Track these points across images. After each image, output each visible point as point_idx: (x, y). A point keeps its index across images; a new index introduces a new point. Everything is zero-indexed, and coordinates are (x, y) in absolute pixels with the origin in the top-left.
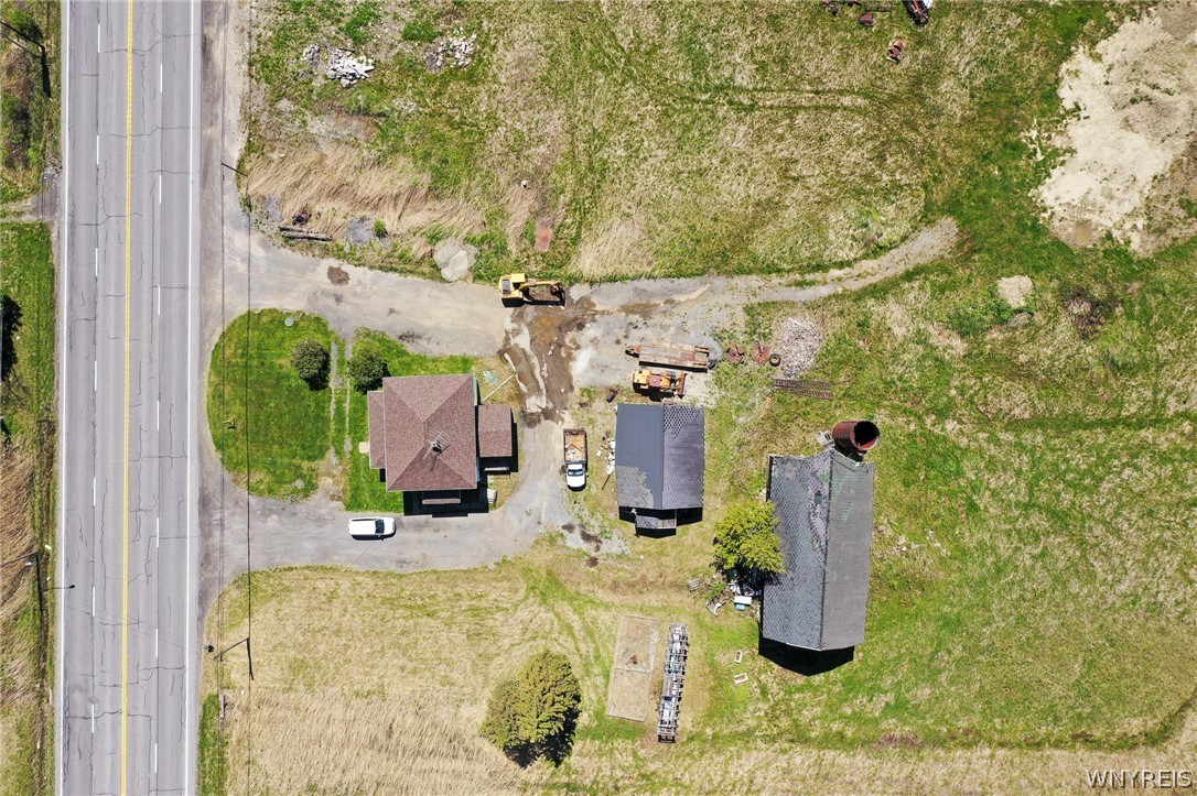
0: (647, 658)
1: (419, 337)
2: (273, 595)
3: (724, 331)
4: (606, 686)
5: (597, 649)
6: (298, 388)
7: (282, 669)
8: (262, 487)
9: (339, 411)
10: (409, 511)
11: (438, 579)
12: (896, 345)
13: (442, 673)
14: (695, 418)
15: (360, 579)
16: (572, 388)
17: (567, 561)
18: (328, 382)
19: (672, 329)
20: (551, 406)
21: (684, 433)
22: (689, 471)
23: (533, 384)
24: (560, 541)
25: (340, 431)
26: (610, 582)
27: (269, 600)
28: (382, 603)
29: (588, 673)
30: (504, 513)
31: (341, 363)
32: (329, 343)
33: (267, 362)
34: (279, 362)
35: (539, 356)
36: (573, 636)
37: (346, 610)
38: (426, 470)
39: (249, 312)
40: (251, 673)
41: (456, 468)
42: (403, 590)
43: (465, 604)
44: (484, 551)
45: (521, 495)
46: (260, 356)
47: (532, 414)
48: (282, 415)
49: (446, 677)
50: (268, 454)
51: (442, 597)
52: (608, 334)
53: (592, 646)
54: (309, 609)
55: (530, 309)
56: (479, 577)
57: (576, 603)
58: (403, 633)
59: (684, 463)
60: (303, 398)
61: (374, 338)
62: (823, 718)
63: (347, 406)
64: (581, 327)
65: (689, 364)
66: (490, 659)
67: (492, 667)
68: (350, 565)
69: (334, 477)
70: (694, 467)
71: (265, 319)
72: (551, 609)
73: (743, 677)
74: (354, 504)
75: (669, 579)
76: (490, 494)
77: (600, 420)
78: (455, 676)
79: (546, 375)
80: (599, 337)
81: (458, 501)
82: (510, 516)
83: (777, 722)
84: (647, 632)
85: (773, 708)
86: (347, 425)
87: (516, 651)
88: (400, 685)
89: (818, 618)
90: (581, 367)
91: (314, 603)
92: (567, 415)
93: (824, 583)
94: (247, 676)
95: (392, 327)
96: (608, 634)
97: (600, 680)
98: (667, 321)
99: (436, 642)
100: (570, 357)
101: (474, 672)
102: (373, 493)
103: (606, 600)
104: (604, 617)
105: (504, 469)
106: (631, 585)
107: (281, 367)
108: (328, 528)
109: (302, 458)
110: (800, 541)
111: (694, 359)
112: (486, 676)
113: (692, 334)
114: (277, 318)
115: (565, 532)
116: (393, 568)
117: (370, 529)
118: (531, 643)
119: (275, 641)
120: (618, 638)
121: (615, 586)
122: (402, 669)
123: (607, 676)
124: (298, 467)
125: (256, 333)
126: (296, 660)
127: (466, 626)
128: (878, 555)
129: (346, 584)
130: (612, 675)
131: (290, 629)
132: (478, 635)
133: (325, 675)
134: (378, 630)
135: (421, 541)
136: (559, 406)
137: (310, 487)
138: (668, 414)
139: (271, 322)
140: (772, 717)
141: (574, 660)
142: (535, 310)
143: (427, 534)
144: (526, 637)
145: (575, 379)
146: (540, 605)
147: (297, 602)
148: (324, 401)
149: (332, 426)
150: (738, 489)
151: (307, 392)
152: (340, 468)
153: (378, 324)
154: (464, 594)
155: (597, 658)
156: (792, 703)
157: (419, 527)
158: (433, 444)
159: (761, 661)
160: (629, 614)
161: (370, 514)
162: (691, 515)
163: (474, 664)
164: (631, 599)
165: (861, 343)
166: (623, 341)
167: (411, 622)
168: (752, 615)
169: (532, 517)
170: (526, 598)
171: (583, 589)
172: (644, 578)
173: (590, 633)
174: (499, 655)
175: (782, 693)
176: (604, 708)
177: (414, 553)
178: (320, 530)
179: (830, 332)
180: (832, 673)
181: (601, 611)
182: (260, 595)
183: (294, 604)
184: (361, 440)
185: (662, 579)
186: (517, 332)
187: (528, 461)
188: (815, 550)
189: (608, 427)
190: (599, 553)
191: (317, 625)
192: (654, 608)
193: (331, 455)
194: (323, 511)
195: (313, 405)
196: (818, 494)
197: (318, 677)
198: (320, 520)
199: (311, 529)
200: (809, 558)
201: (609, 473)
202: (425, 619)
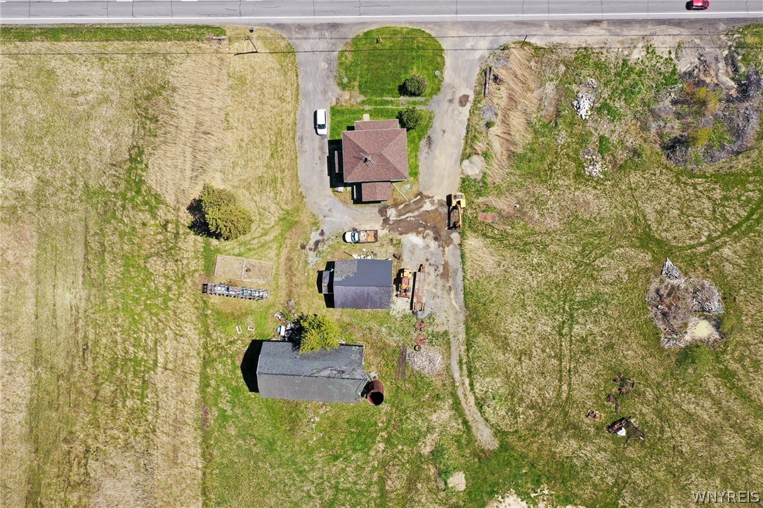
0: (249, 277)
1: (429, 147)
2: (282, 66)
3: (434, 319)
4: (234, 255)
5: (254, 249)
6: (401, 79)
7: (241, 71)
8: (343, 59)
9: (387, 102)
10: (330, 142)
11: (293, 160)
12: (426, 416)
13: (239, 162)
14: (384, 303)
15: (292, 115)
16: (401, 234)
17: (303, 232)
18: (404, 95)
19: (434, 290)
20: (391, 222)
21: (376, 298)
22: (355, 300)
23: (403, 212)
24: (314, 228)
25: (376, 103)
26: (292, 256)
27: (279, 64)
28: (278, 128)
29: (241, 244)
30: (330, 197)
31: (414, 103)
32: (426, 96)
33: (414, 61)
34: (415, 68)
35: (419, 215)
36: (261, 236)
37: (274, 107)
38: (355, 154)
39: (443, 50)
40: (238, 54)
41: (355, 170)
42: (286, 140)
43: (279, 175)
44: (309, 185)
45: (341, 206)
46: (418, 57)
47: (386, 212)
48: (384, 69)
49: (238, 165)
50: (362, 62)
51: (283, 162)
52: (432, 254)
53: (256, 247)
54: (274, 87)
55: (446, 210)
56: (294, 183)
57: (280, 237)
58: (262, 140)
59: (359, 298)
60: (394, 82)
61: (429, 121)
62: (218, 376)
63: (390, 107)
64: (436, 239)
65: (415, 300)
66: (248, 190)
67: (244, 190)
68: (300, 109)
69: (350, 100)
70: (357, 303)
71: (439, 59)
72: (277, 224)
73: (240, 331)
74: (334, 112)
75: (294, 290)
76: (341, 189)
77: (383, 250)
78: (238, 169)
79: (408, 220)
80: (430, 250)
81: (337, 171)
82: (328, 201)
83: (215, 350)
84: (264, 277)
85: (222, 348)
86: (379, 107)
87: (252, 204)
88: (232, 139)
89: (275, 372)
90: (413, 239)
91: (278, 89)
92: (386, 231)
93: (294, 375)
94: (236, 52)
95: (435, 132)
96: (263, 255)
97: (237, 251)
98: (439, 287)
99: (257, 159)
100: (418, 233)
101: (240, 180)
102: (339, 122)
103: (282, 254)
104: (272, 254)
105: (355, 197)
106: (290, 268)
107: (412, 69)
108: (320, 97)
109: (360, 82)
110: (316, 362)
111: (418, 303)
112: (238, 187)
113: (432, 302)
114: (440, 66)
115: (319, 231)
116: (298, 134)
117: (320, 121)
118: (257, 212)
119: (256, 67)
120: (260, 261)
121: (289, 259)
122: (242, 140)
123: (239, 255)
124: (355, 80)
125: (431, 54)
126: (246, 79)
127: (266, 176)
128: (309, 406)
129: (289, 107)
130: (240, 258)
131: (263, 76)
132: (261, 182)
133: (238, 96)
134: (263, 126)
135: (313, 150)
136: (390, 227)
137: (343, 87)
138: (387, 289)
139: (437, 63)
140: (217, 347)
141: (248, 237)
142: (445, 213)
143: (318, 153)
144: (260, 210)
145: (406, 236)
146: (278, 217)
147: (278, 79)
148: (392, 94)
149: (378, 99)
150: (345, 327)
151: (398, 84)
152: (355, 103)
153: (437, 124)
154: (284, 174)
155: (249, 249)
156: (225, 358)
157: (322, 148)
158: (369, 158)
159: (249, 341)
160: (274, 267)
161: (329, 120)
162: (330, 302)
163: (245, 180)
164: (282, 268)
165: (427, 396)
167: (268, 145)
168: (274, 336)
169: (328, 212)
170: (282, 210)
171: (288, 241)
172: (295, 275)
173: (263, 246)
174: (250, 194)
175: (231, 353)
176: (221, 254)
177: (307, 146)
178: (320, 92)
179: (433, 379)
180: (243, 380)
181: (276, 252)
182: (283, 58)
184: (371, 115)
185: (293, 285)
186: (432, 203)
187: (359, 210)
188: (312, 370)
189: (379, 255)
190: (308, 250)
191: (266, 91)
192: (277, 281)
193: (362, 98)
194: (330, 94)
195: (390, 87)
196: (343, 372)
197: (237, 92)
198: (325, 92)
199: (320, 87)
200: (308, 367)
201: (353, 255)
202: (270, 153)
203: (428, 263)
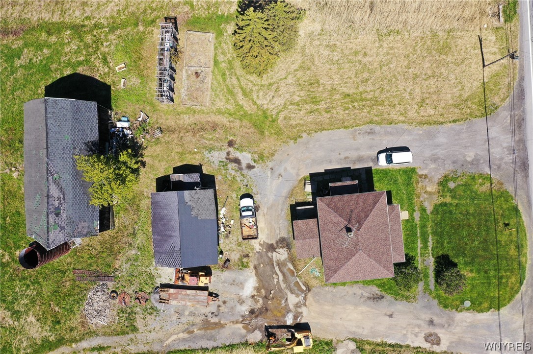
0: (188, 77)
1: (369, 298)
2: (466, 101)
3: (151, 314)
4: (216, 54)
5: (224, 80)
6: (457, 256)
7: (456, 46)
8: (480, 180)
9: (425, 241)
10: (369, 171)
11: (343, 123)
12: (33, 309)
13: (335, 53)
14: (162, 257)
15: (401, 118)
16: (255, 268)
17: (250, 143)
18: (436, 262)
19: (187, 313)
20: (269, 254)
21: (166, 247)
22: (162, 219)
23: (285, 270)
24: (256, 156)
25: (424, 226)
26: (218, 130)
27: (469, 96)
28: (383, 101)
29: (230, 62)
30: (298, 175)
31: (426, 276)
32: (436, 290)
33: (482, 274)
34: (473, 275)
35: (280, 290)
36: (242, 88)
37: (411, 94)
38: (356, 211)
39: (499, 310)
40: (481, 41)
41: (333, 214)
42: (369, 112)
43: (322, 106)
44: (311, 146)
45: (285, 192)
46: (488, 278)
47: (283, 247)
48: (469, 235)
49: (333, 51)
50: (478, 206)
51: (340, 110)
52: (232, 308)
53: (228, 83)
54: (438, 92)
55: (289, 321)
56: (313, 127)
57: (242, 113)
58: (367, 80)
59: (165, 225)
60: (453, 249)
61: (403, 296)
63: (419, 245)
64: (252, 312)
65: (172, 291)
66: (301, 67)
67: (299, 61)
68: (410, 128)
69: (426, 192)
70: (158, 220)
71: (486, 305)
72: (260, 107)
73: (120, 69)
74: (409, 173)
75: (175, 136)
76: (309, 188)
77: (234, 246)
78: (326, 53)
79: (274, 276)
80: (238, 305)
81: (331, 185)
82: (293, 172)
83: (95, 39)
84: (191, 97)
85: (97, 48)
86: (418, 231)
87: (283, 74)
88: (366, 42)
89: (49, 122)
90: (250, 284)
91: (435, 97)
92: (257, 248)
93: (47, 148)
94: (483, 38)
95: (389, 304)
96: (217, 92)
97: (221, 58)
98: (191, 319)
99: (342, 76)
100: (258, 289)
101: (312, 56)
102: (396, 181)
103: (220, 117)
104: (220, 104)
105: (299, 208)
106: (203, 129)
107: (471, 271)
108: (428, 153)
109: (451, 204)
110: (70, 177)
111: (169, 294)
112: (303, 53)
113: (172, 310)
114: (477, 306)
115: (252, 164)
116: (377, 128)
117: (397, 157)
118: (272, 81)
119: (463, 67)
120: (210, 90)
121: (215, 127)
122: (365, 54)
123: (216, 62)
124: (453, 197)
125: (492, 295)
126: (446, 54)
127: (320, 89)
129: (412, 114)
130: (212, 63)
131: (452, 76)
132: (311, 84)
133: (424, 45)
134: (386, 81)
135: (357, 149)
136: (264, 254)
137: (443, 183)
138: (178, 262)
139: (481, 303)
140: (97, 41)
141: (240, 71)
142: (286, 322)
143: (353, 155)
144: (275, 85)
145: (254, 274)
146: (267, 109)
147: (448, 97)
148: (437, 247)
149: (429, 230)
151: (451, 254)
152: (421, 199)
153: (401, 306)
154: (323, 113)
155: (224, 74)
156: (84, 53)
157: (360, 159)
158: (352, 235)
159: (108, 81)
160: (203, 108)
161: (398, 167)
162: (164, 184)
163: (313, 62)
164: (204, 118)
165: (57, 309)
166: (221, 304)
167: (361, 89)
168: (116, 114)
169: (277, 173)
170: (278, 114)
171: (237, 123)
172: (194, 135)
173: (230, 92)
174: (295, 71)
175: (92, 59)
176: (216, 38)
177: (363, 140)
178: (433, 152)
179: (78, 316)
181: (223, 109)
182: (477, 100)
183: (449, 96)
184: (407, 221)
185: (181, 134)
186: (297, 306)
187: (283, 213)
188: (57, 173)
189: (227, 241)
190: (227, 150)
191: (432, 81)
192: (186, 113)
193: (429, 208)
194: (433, 166)
195: (445, 244)
197: (429, 43)
198: (434, 159)
199: (440, 152)
200: (61, 167)
201: (224, 209)
202: (351, 92)
203: (221, 303)
